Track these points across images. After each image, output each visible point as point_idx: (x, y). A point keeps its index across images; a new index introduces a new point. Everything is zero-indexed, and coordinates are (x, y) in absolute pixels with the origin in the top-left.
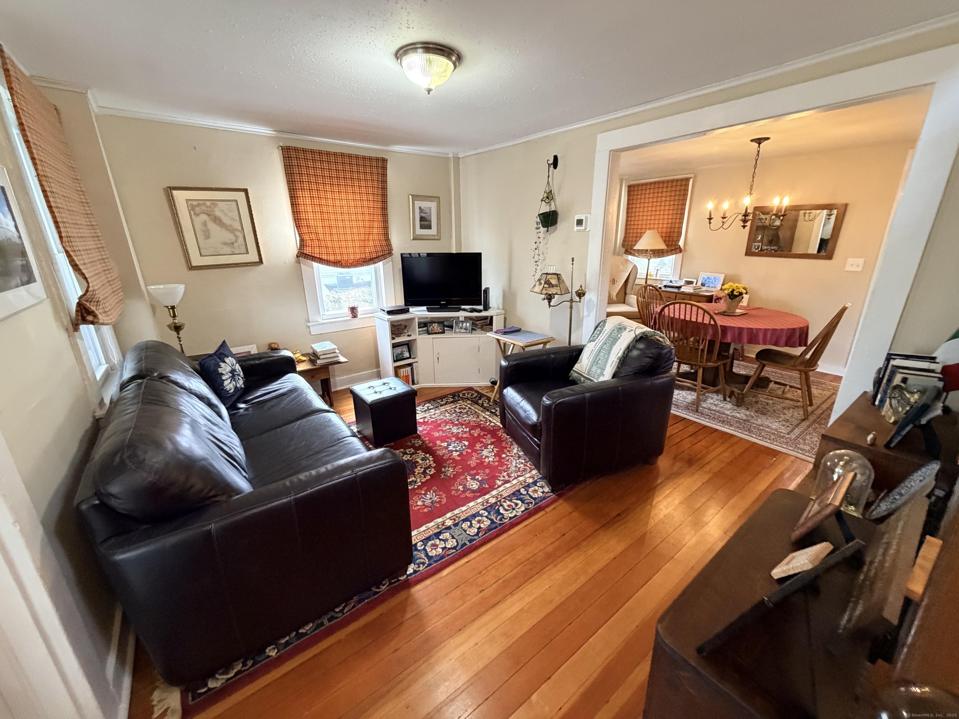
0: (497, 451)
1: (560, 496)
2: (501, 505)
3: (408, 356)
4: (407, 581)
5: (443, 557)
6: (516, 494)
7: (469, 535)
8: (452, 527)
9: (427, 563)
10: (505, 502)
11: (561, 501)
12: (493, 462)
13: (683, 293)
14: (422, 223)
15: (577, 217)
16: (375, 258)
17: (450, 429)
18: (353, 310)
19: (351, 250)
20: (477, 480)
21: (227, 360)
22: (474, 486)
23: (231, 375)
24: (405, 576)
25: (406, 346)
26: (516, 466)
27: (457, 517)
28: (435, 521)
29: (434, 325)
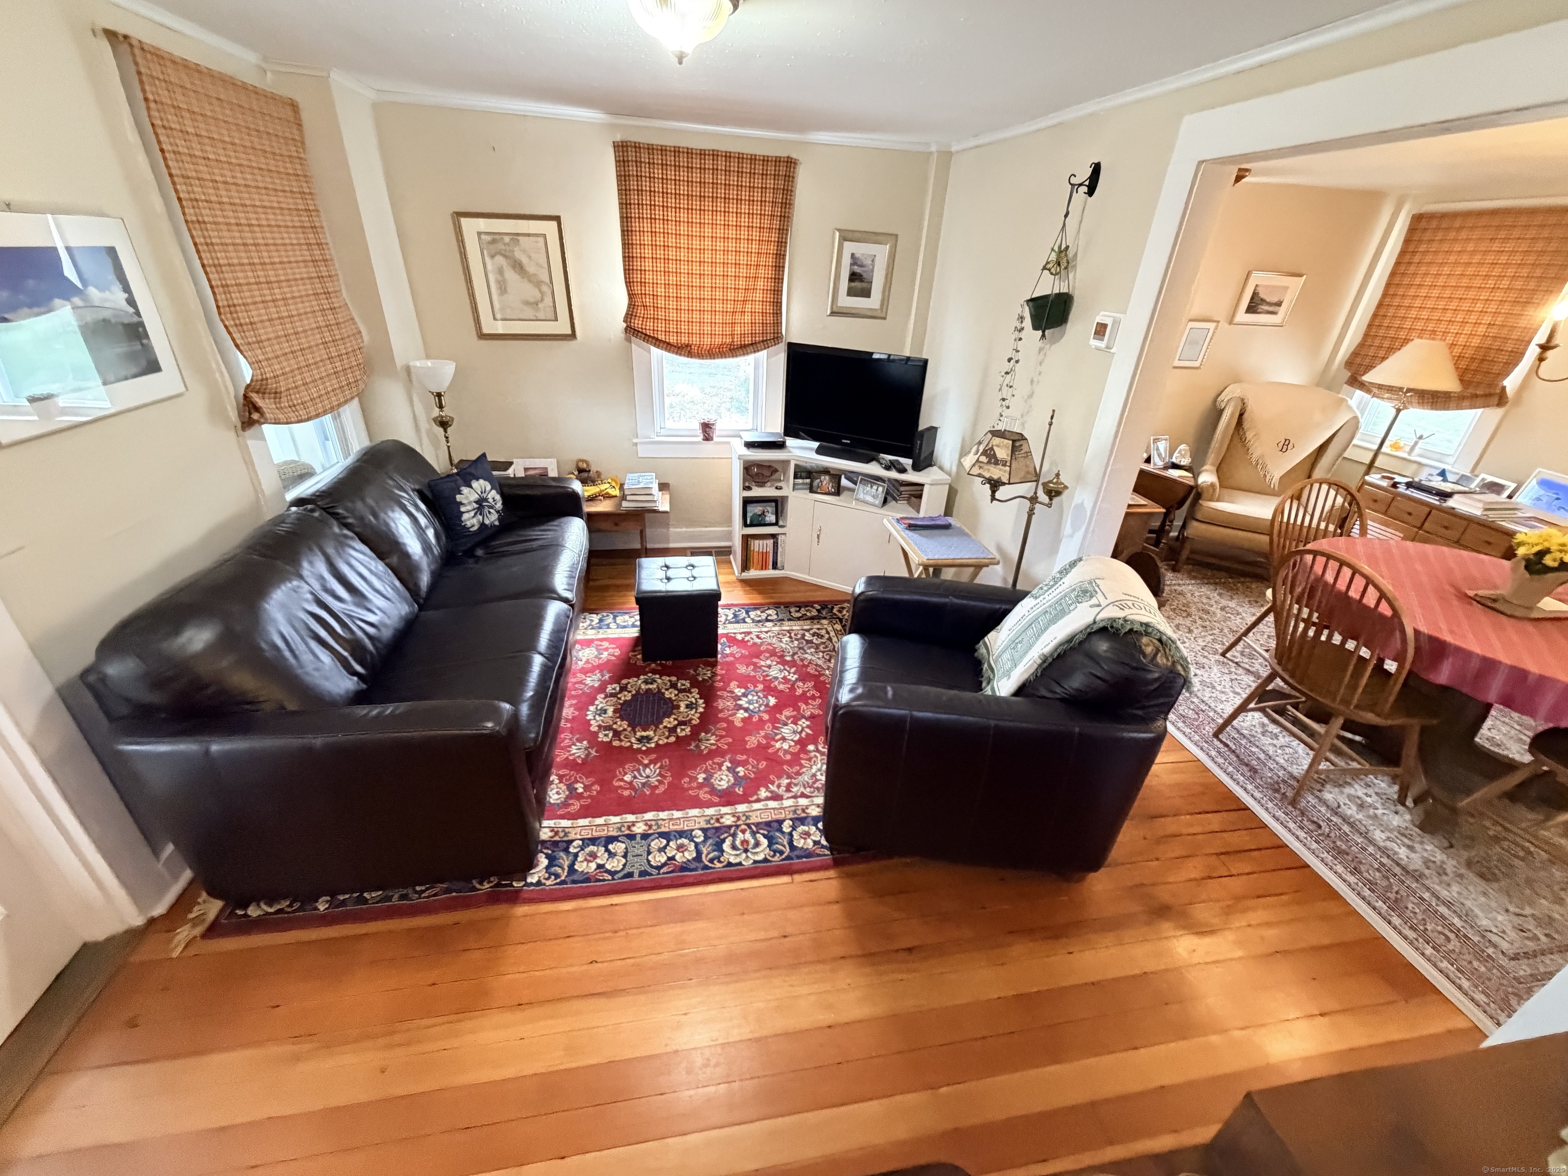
0: (807, 735)
1: (837, 863)
2: (734, 836)
3: (774, 521)
4: (518, 891)
5: (588, 880)
6: (772, 828)
7: (649, 861)
8: (638, 837)
9: (563, 878)
10: (743, 832)
11: (831, 873)
12: (786, 752)
13: (1452, 512)
14: (853, 284)
15: (1099, 319)
16: (749, 345)
17: (769, 667)
18: (707, 428)
19: (707, 329)
20: (735, 774)
21: (475, 484)
22: (722, 783)
23: (476, 506)
24: (522, 883)
25: (774, 504)
26: (814, 775)
27: (657, 824)
28: (624, 816)
29: (823, 477)
